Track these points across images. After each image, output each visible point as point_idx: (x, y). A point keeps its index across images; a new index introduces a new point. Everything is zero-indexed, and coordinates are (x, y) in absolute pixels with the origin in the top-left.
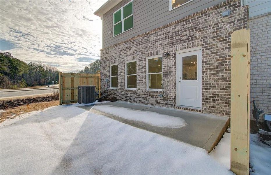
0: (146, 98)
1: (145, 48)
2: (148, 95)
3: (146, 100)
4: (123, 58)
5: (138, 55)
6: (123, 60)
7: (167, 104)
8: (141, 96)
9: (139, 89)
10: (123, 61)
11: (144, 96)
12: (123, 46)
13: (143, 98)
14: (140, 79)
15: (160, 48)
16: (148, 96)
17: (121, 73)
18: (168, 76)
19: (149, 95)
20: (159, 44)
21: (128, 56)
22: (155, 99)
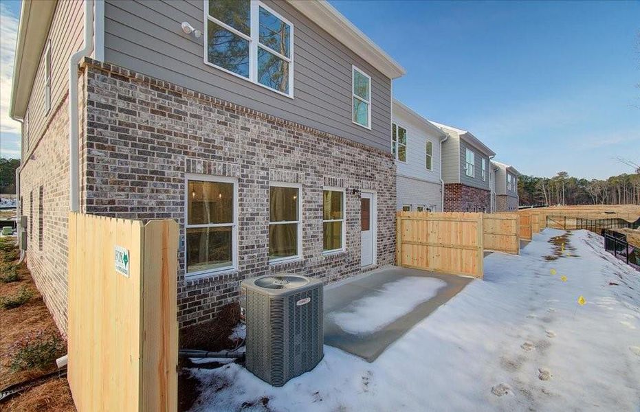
0: (324, 272)
1: (322, 166)
2: (327, 264)
3: (325, 276)
4: (262, 169)
5: (308, 175)
6: (263, 173)
7: (353, 271)
8: (314, 271)
9: (312, 256)
10: (262, 178)
11: (320, 269)
12: (264, 129)
13: (319, 273)
14: (312, 233)
15: (344, 177)
16: (329, 266)
17: (258, 214)
18: (354, 226)
19: (330, 264)
20: (345, 169)
21: (282, 167)
22: (338, 268)
